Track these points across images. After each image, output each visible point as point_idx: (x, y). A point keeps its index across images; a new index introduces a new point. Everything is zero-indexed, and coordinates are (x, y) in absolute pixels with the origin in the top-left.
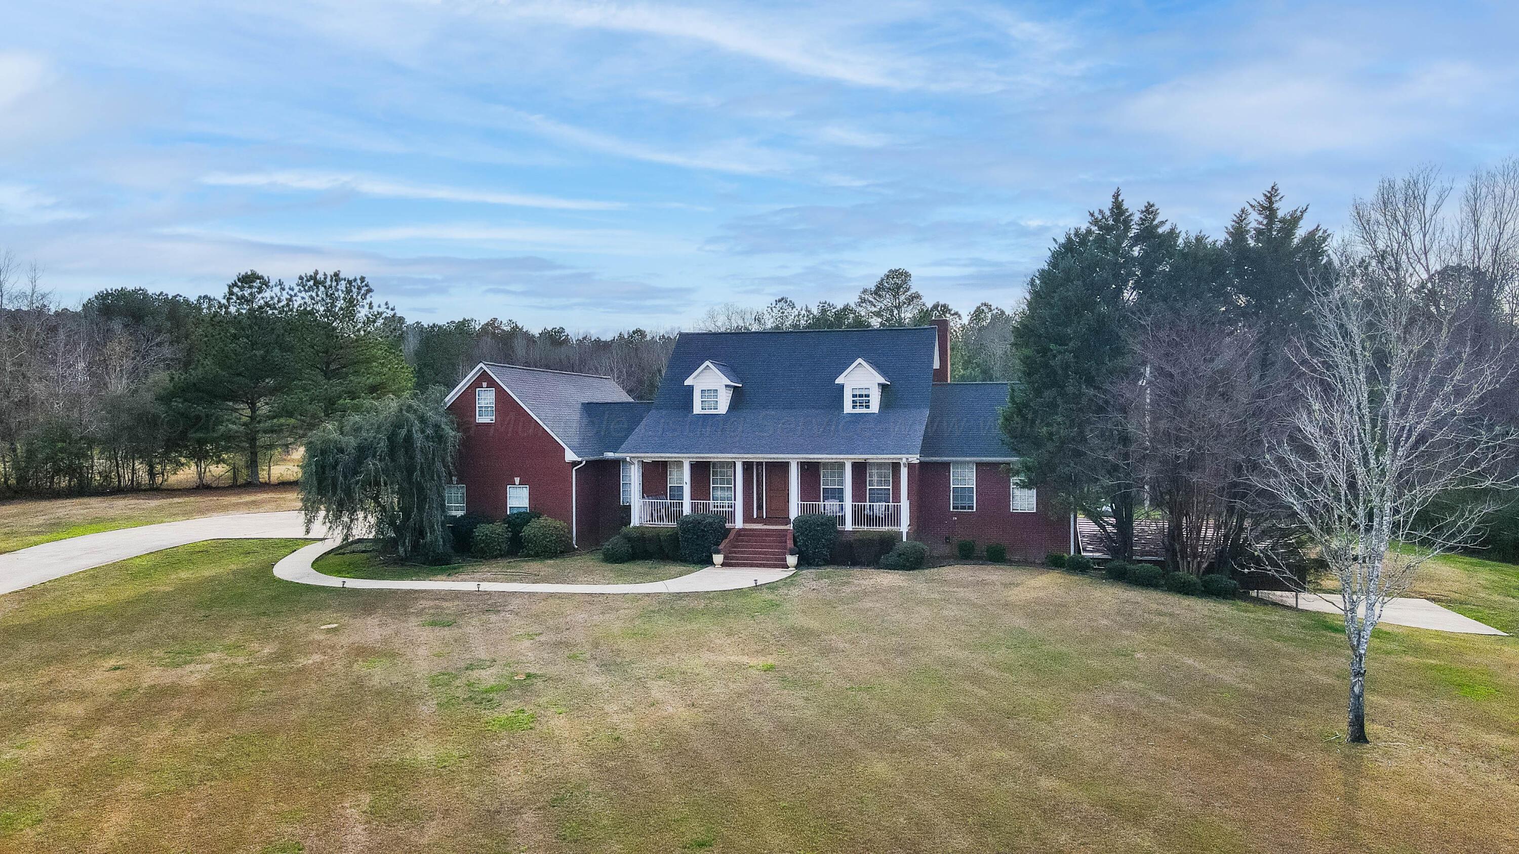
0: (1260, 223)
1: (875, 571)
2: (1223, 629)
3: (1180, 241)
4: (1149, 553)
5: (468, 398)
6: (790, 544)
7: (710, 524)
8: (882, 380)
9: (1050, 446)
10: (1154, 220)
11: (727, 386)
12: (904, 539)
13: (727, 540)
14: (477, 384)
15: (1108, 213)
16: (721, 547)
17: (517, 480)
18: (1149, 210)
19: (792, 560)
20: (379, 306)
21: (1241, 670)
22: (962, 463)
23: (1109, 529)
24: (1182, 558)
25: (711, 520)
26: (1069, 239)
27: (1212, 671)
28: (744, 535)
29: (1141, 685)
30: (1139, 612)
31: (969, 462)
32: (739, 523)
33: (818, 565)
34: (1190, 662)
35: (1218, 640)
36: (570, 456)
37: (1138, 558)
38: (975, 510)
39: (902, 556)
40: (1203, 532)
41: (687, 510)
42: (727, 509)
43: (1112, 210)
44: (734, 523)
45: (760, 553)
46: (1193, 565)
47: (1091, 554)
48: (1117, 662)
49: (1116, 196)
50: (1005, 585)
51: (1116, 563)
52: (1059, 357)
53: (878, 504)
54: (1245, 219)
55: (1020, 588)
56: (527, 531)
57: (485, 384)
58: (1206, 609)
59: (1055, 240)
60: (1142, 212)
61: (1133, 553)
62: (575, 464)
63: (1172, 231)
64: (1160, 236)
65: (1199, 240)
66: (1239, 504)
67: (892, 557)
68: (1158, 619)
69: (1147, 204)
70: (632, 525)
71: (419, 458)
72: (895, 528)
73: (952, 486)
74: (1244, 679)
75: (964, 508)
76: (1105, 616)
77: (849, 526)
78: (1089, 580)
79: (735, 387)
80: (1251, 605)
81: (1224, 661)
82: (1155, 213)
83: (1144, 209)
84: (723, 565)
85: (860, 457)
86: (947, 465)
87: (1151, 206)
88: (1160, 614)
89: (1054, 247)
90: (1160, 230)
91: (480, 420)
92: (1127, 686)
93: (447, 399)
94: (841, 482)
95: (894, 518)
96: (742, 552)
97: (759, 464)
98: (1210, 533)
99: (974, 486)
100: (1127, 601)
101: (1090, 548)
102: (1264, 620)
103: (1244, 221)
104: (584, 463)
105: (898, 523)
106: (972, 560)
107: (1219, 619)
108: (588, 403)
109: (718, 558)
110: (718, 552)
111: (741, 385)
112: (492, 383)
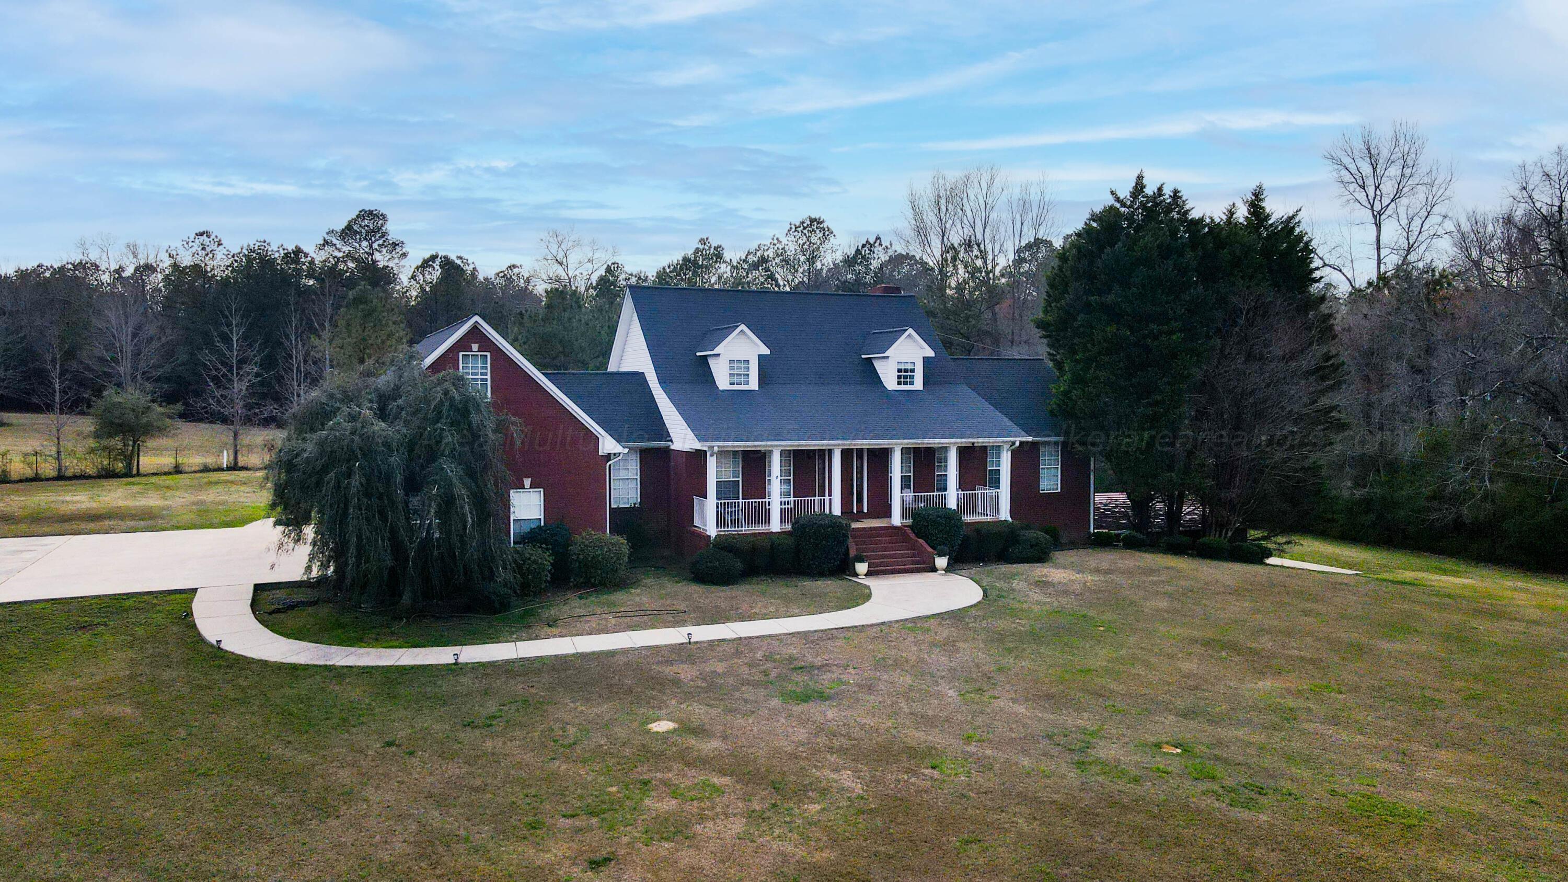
5: (448, 366)
8: (931, 354)
11: (759, 355)
14: (462, 344)
17: (527, 482)
19: (941, 562)
36: (607, 447)
57: (475, 347)
62: (609, 457)
97: (860, 452)
109: (862, 567)
110: (861, 560)
112: (487, 346)
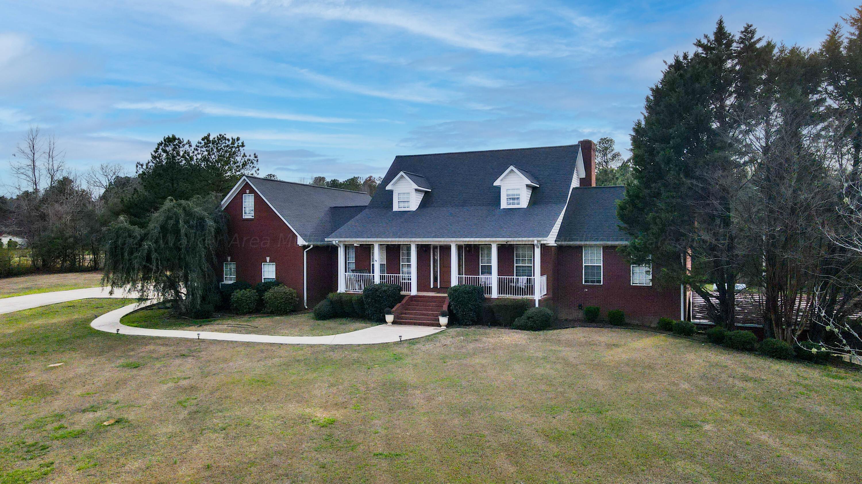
0: (853, 34)
1: (507, 331)
2: (808, 398)
3: (776, 51)
4: (751, 321)
5: (238, 201)
6: (445, 308)
7: (385, 291)
8: (529, 182)
9: (655, 229)
10: (752, 38)
11: (416, 190)
12: (537, 305)
13: (399, 304)
14: (242, 192)
15: (712, 38)
16: (394, 309)
17: (268, 259)
18: (749, 32)
19: (444, 320)
20: (250, 156)
21: (822, 451)
22: (591, 246)
23: (714, 301)
24: (777, 325)
25: (386, 288)
26: (677, 61)
27: (786, 451)
28: (415, 301)
29: (699, 469)
30: (724, 376)
31: (596, 246)
32: (414, 292)
33: (466, 325)
34: (764, 437)
35: (799, 411)
36: (301, 242)
37: (740, 325)
38: (602, 284)
39: (531, 319)
40: (797, 303)
41: (377, 280)
42: (407, 281)
43: (715, 34)
44: (410, 291)
45: (423, 314)
46: (787, 333)
47: (698, 321)
48: (679, 436)
49: (721, 23)
50: (609, 346)
51: (718, 329)
52: (662, 152)
53: (521, 277)
54: (838, 32)
55: (620, 350)
56: (267, 295)
57: (248, 191)
58: (795, 375)
59: (665, 62)
60: (742, 32)
61: (733, 320)
62: (305, 247)
63: (769, 43)
64: (757, 49)
65: (793, 51)
66: (833, 280)
67: (522, 320)
68: (740, 384)
69: (746, 26)
70: (338, 291)
71: (184, 241)
72: (529, 297)
73: (584, 265)
74: (824, 465)
75: (592, 282)
76: (688, 380)
77: (495, 295)
78: (688, 344)
79: (426, 192)
80: (842, 371)
81: (804, 439)
82: (753, 33)
83: (743, 30)
84: (394, 323)
85: (502, 240)
86: (579, 248)
87: (750, 27)
88: (745, 379)
89: (665, 68)
90: (758, 46)
91: (245, 217)
92: (680, 470)
93: (223, 203)
94: (489, 261)
95: (530, 289)
96: (411, 314)
97: (435, 247)
98: (803, 305)
99: (602, 265)
100: (717, 364)
101: (699, 315)
102: (853, 388)
103: (838, 34)
104: (312, 246)
105: (532, 293)
106: (596, 323)
107: (806, 387)
108: (335, 207)
109: (389, 318)
110: (389, 313)
111: (430, 190)
112: (252, 191)
